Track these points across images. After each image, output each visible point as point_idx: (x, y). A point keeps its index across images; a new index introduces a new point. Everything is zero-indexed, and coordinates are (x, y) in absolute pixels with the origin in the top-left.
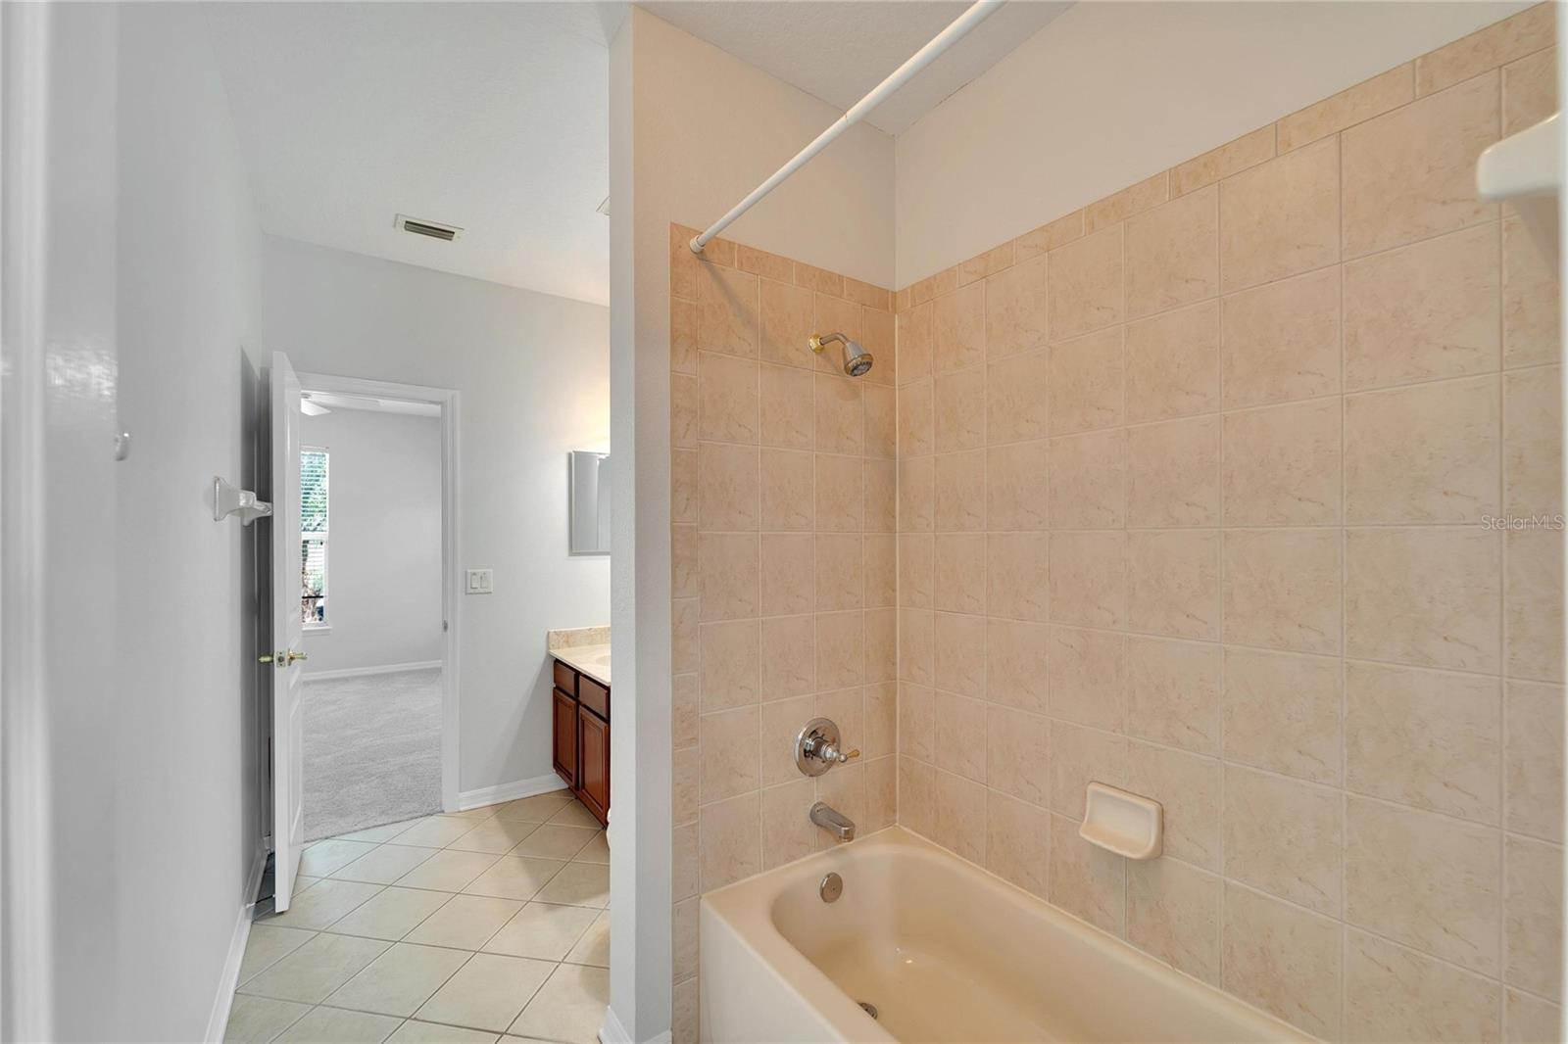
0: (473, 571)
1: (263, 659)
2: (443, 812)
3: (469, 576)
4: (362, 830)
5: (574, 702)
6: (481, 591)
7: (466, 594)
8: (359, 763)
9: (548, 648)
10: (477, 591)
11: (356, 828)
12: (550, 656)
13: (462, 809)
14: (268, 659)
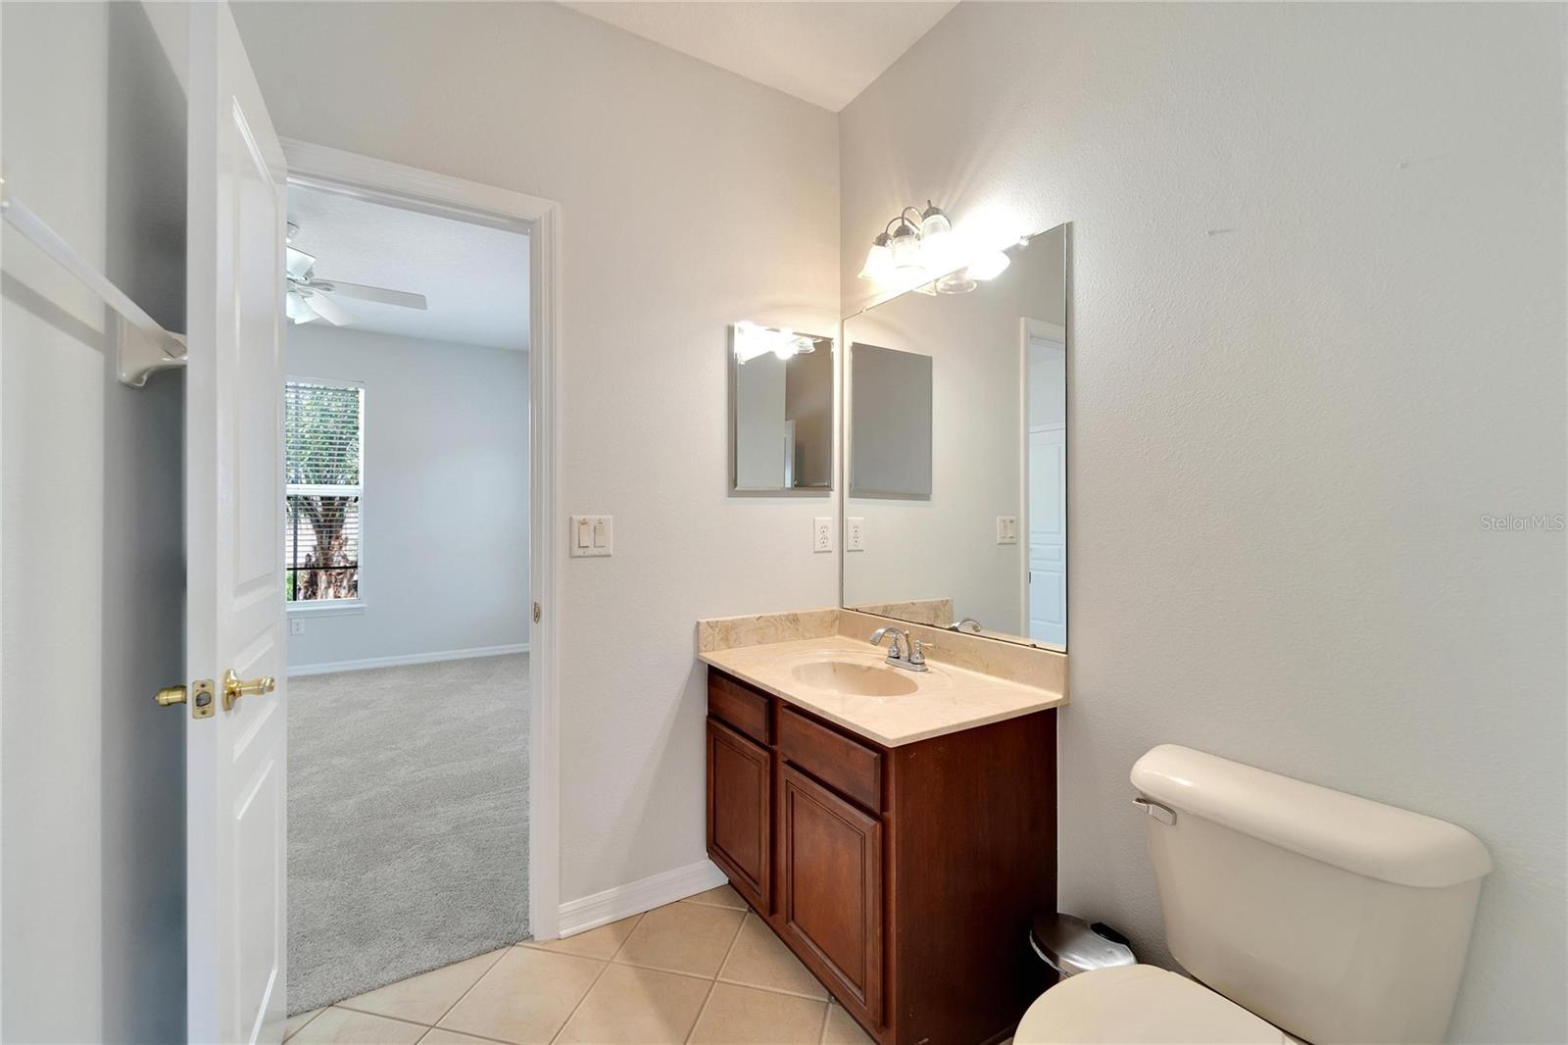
0: (581, 517)
1: (165, 697)
2: (530, 937)
3: (576, 526)
4: (394, 982)
5: (765, 754)
6: (596, 551)
7: (572, 557)
8: (394, 816)
9: (698, 649)
10: (588, 552)
11: (384, 977)
12: (699, 661)
13: (563, 933)
14: (175, 696)
